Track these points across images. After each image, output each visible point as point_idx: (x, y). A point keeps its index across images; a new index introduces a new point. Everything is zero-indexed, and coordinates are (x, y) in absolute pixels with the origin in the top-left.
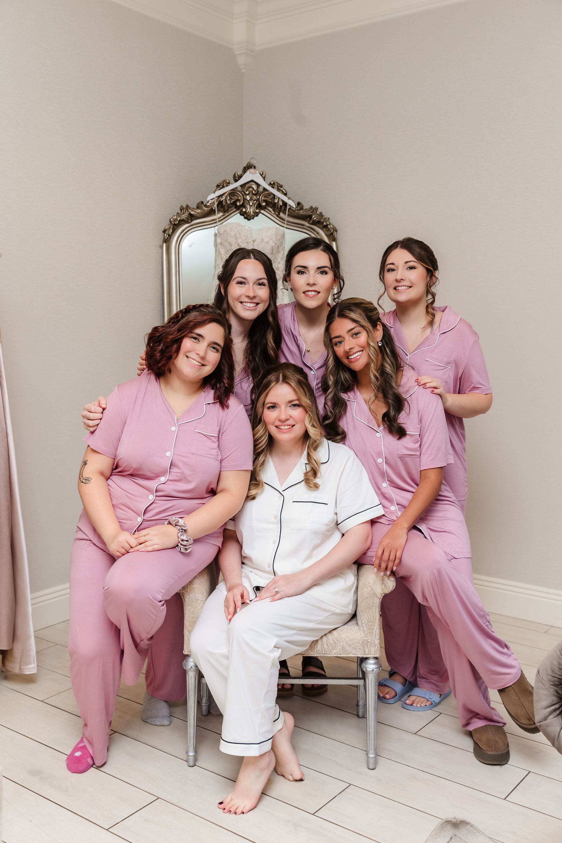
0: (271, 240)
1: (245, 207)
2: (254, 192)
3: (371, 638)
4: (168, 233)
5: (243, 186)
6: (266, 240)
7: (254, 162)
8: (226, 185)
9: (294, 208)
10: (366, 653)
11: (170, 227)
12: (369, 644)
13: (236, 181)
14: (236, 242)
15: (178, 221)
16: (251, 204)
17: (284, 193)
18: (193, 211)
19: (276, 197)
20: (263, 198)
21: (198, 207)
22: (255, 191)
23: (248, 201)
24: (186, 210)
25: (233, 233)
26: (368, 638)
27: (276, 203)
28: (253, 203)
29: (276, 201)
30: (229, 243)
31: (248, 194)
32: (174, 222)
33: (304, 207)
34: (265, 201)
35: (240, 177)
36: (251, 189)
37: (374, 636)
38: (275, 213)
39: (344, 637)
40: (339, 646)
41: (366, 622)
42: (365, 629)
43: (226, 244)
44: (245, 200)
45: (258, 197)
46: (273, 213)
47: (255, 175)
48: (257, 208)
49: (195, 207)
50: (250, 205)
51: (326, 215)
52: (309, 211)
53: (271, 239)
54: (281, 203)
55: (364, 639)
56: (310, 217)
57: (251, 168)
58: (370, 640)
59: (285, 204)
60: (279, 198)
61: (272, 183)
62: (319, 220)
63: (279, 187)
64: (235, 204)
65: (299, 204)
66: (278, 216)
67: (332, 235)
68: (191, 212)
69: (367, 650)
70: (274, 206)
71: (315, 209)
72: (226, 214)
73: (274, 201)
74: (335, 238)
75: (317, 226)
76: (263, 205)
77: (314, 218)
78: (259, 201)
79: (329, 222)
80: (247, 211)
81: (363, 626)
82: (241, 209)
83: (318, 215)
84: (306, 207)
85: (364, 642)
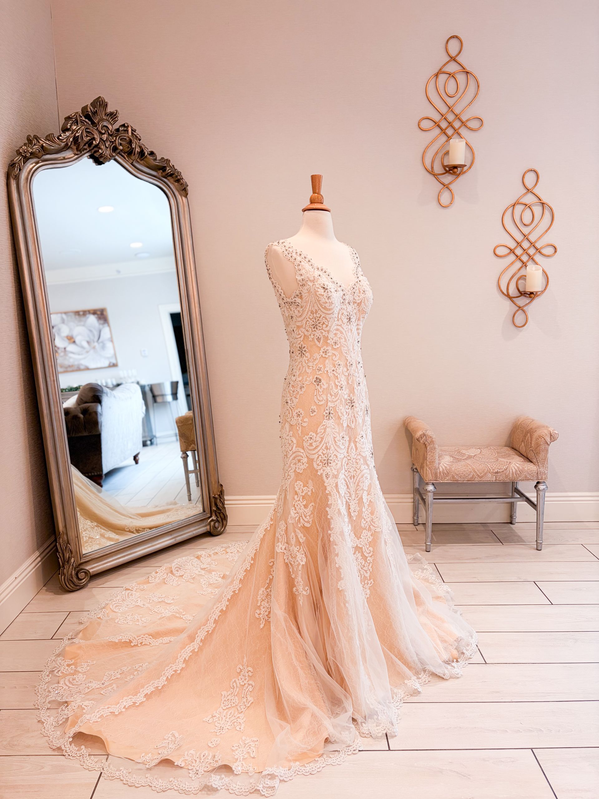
2: (109, 132)
4: (19, 168)
10: (541, 479)
11: (21, 160)
15: (30, 153)
18: (45, 143)
19: (133, 142)
20: (119, 141)
22: (111, 131)
24: (36, 141)
27: (133, 148)
28: (109, 145)
29: (133, 146)
31: (104, 134)
32: (26, 154)
33: (157, 157)
34: (121, 144)
39: (526, 469)
40: (523, 475)
41: (540, 459)
44: (101, 140)
45: (114, 139)
46: (127, 159)
48: (114, 151)
56: (164, 168)
59: (141, 151)
60: (136, 143)
63: (133, 131)
64: (90, 143)
65: (152, 153)
66: (132, 164)
67: (184, 191)
68: (44, 145)
69: (540, 477)
70: (130, 153)
71: (168, 161)
72: (79, 153)
73: (131, 146)
74: (187, 194)
75: (168, 180)
76: (119, 149)
77: (168, 170)
78: (115, 143)
79: (182, 176)
80: (104, 153)
81: (538, 463)
82: (96, 149)
83: (171, 167)
84: (159, 158)
85: (539, 472)
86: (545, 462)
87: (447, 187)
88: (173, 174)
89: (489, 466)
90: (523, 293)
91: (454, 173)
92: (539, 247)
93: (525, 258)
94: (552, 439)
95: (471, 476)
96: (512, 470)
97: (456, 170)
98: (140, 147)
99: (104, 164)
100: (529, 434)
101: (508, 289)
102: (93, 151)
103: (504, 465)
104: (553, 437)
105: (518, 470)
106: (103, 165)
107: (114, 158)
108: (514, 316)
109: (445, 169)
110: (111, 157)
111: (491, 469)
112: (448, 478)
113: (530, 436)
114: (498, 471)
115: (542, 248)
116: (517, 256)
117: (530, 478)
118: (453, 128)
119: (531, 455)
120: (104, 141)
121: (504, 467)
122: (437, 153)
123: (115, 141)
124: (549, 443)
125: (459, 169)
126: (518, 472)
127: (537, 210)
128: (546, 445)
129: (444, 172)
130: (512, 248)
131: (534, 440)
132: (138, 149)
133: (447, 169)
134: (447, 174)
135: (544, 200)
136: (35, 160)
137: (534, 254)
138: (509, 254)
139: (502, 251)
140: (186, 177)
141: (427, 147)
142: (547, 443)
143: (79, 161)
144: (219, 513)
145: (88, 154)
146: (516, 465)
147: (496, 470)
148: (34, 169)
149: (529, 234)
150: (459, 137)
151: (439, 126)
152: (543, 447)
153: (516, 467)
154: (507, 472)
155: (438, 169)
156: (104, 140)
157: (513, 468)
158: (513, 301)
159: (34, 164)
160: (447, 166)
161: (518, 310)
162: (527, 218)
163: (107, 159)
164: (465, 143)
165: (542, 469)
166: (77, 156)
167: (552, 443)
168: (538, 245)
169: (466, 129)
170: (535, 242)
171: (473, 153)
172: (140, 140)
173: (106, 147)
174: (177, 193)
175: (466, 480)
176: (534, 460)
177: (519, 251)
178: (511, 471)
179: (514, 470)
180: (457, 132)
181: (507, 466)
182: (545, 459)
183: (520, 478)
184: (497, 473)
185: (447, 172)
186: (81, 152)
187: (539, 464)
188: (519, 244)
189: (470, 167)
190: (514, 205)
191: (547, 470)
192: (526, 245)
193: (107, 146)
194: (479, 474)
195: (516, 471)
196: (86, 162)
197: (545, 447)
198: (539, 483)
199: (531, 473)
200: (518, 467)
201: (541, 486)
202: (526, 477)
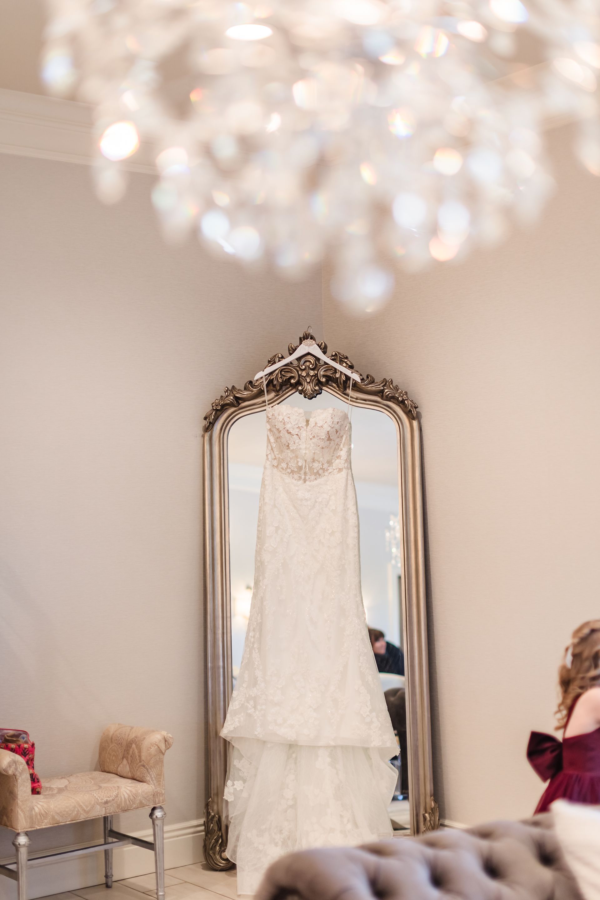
0: (326, 424)
1: (301, 384)
2: (311, 366)
3: (159, 789)
4: (209, 421)
5: (299, 359)
6: (320, 424)
7: (311, 331)
8: (278, 361)
9: (360, 383)
10: (157, 803)
11: (212, 412)
12: (158, 794)
13: (291, 354)
14: (284, 428)
15: (220, 405)
16: (308, 380)
17: (349, 365)
18: (238, 393)
19: (337, 371)
20: (322, 373)
21: (246, 389)
22: (313, 365)
23: (305, 377)
24: (231, 392)
25: (280, 418)
26: (158, 789)
27: (338, 378)
28: (310, 380)
29: (338, 375)
30: (278, 429)
31: (304, 370)
32: (217, 407)
33: (375, 380)
34: (324, 376)
35: (294, 350)
36: (308, 364)
37: (161, 787)
38: (339, 390)
39: (141, 792)
40: (137, 800)
41: (155, 776)
42: (155, 782)
43: (274, 430)
44: (300, 376)
45: (316, 372)
46: (338, 389)
47: (312, 347)
48: (317, 385)
49: (243, 389)
50: (307, 382)
51: (402, 388)
52: (379, 385)
53: (326, 422)
54: (343, 378)
55: (155, 790)
56: (382, 391)
57: (307, 338)
58: (159, 791)
59: (348, 378)
60: (341, 372)
61: (334, 354)
62: (393, 395)
63: (343, 358)
69: (156, 800)
85: (155, 794)
86: (161, 779)
89: (95, 795)
94: (168, 745)
95: (76, 813)
96: (124, 795)
100: (134, 746)
103: (113, 791)
111: (98, 798)
112: (46, 821)
113: (136, 747)
114: (107, 800)
117: (145, 803)
121: (114, 793)
124: (163, 751)
126: (132, 798)
128: (161, 754)
146: (127, 789)
147: (105, 799)
152: (156, 758)
153: (128, 792)
154: (118, 799)
157: (125, 793)
175: (70, 820)
176: (148, 778)
178: (123, 797)
179: (126, 796)
181: (117, 791)
182: (161, 774)
183: (134, 806)
184: (106, 802)
194: (85, 808)
195: (129, 796)
197: (159, 759)
198: (154, 809)
199: (147, 797)
200: (131, 791)
201: (158, 813)
202: (141, 803)
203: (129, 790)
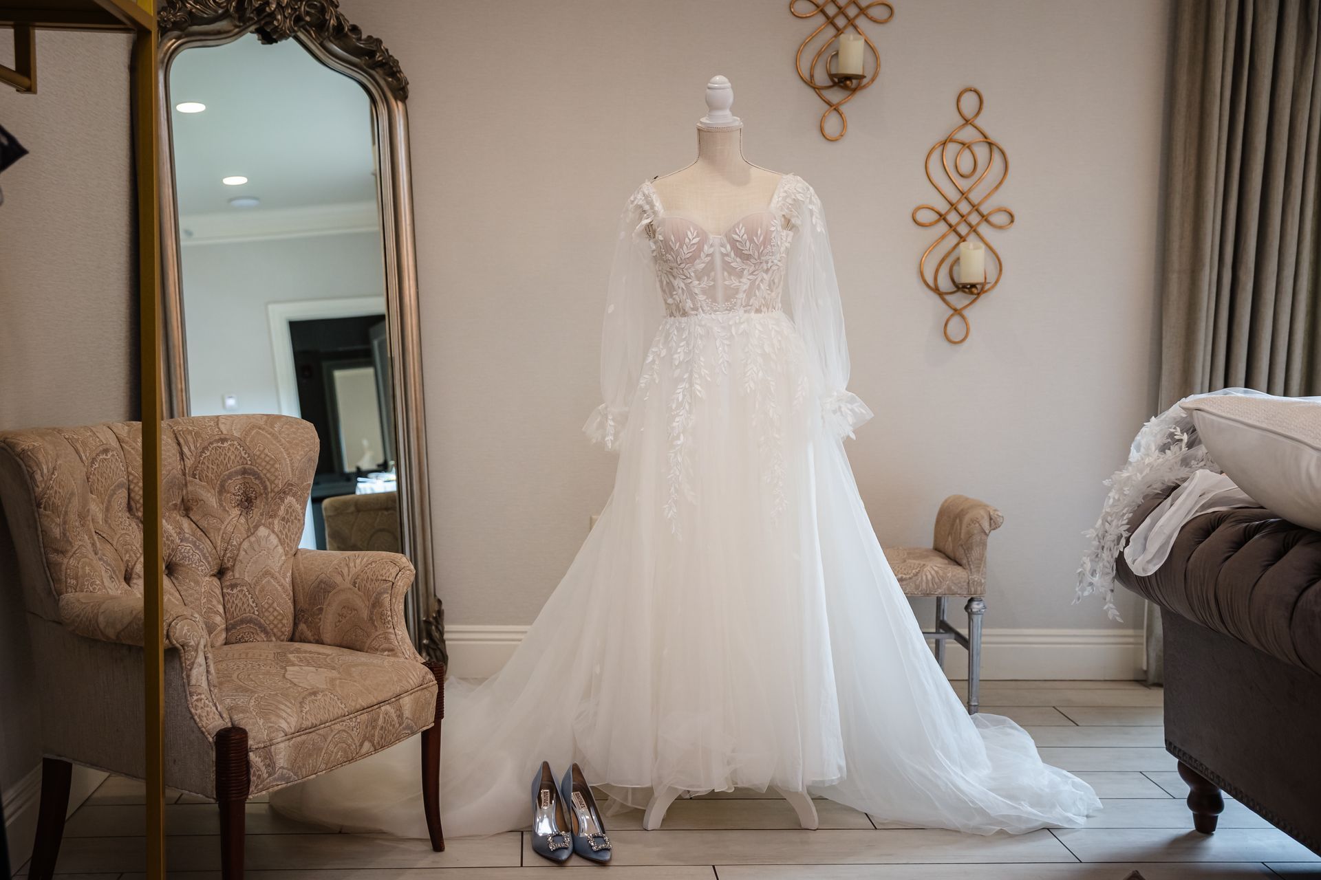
3: (978, 577)
10: (974, 594)
12: (976, 583)
15: (172, 22)
18: (194, 7)
32: (165, 23)
33: (361, 35)
37: (981, 575)
39: (950, 576)
40: (944, 585)
41: (973, 560)
52: (369, 44)
55: (971, 577)
56: (372, 54)
62: (386, 62)
64: (260, 11)
65: (355, 29)
66: (322, 45)
67: (401, 92)
68: (193, 10)
69: (973, 590)
70: (320, 26)
71: (379, 42)
72: (241, 24)
73: (324, 16)
74: (406, 97)
75: (377, 72)
76: (305, 21)
77: (378, 57)
78: (300, 11)
79: (399, 67)
80: (280, 27)
81: (969, 564)
82: (268, 19)
83: (383, 52)
84: (364, 36)
85: (971, 582)
86: (981, 564)
87: (835, 109)
88: (386, 64)
90: (961, 286)
91: (846, 88)
92: (985, 213)
93: (963, 229)
94: (993, 524)
96: (926, 576)
97: (848, 82)
98: (338, 18)
99: (277, 42)
100: (958, 520)
101: (936, 279)
102: (263, 22)
103: (913, 568)
104: (994, 523)
105: (935, 576)
106: (274, 44)
107: (293, 34)
108: (946, 325)
109: (833, 81)
110: (290, 32)
113: (959, 523)
115: (990, 214)
116: (950, 226)
117: (956, 590)
118: (846, 17)
119: (960, 553)
120: (283, 8)
121: (914, 572)
122: (819, 54)
123: (300, 8)
124: (987, 532)
125: (854, 81)
126: (937, 580)
127: (982, 152)
128: (983, 534)
129: (831, 84)
130: (943, 212)
131: (964, 526)
132: (333, 22)
133: (836, 80)
134: (835, 88)
135: (993, 137)
136: (176, 33)
137: (978, 224)
138: (937, 222)
139: (926, 216)
140: (408, 69)
141: (805, 44)
142: (985, 532)
143: (241, 36)
144: (434, 650)
145: (253, 28)
146: (933, 569)
148: (173, 47)
149: (970, 190)
150: (855, 32)
151: (823, 12)
152: (977, 538)
153: (933, 572)
154: (918, 580)
155: (821, 78)
156: (283, 5)
157: (928, 574)
158: (944, 300)
159: (174, 40)
160: (835, 75)
161: (952, 315)
162: (966, 164)
163: (283, 36)
164: (863, 40)
165: (976, 577)
166: (237, 30)
167: (992, 532)
168: (985, 209)
169: (866, 19)
170: (979, 204)
171: (877, 58)
172: (337, 7)
173: (284, 16)
174: (389, 95)
176: (964, 561)
177: (953, 218)
178: (924, 577)
179: (930, 577)
180: (851, 23)
181: (919, 569)
182: (982, 558)
183: (940, 590)
185: (835, 84)
186: (245, 24)
187: (972, 567)
188: (953, 206)
189: (873, 80)
190: (944, 143)
191: (985, 578)
192: (964, 207)
193: (286, 15)
195: (933, 578)
196: (250, 39)
197: (981, 539)
198: (971, 600)
199: (958, 583)
200: (937, 572)
201: (976, 606)
202: (949, 588)
203: (935, 571)
